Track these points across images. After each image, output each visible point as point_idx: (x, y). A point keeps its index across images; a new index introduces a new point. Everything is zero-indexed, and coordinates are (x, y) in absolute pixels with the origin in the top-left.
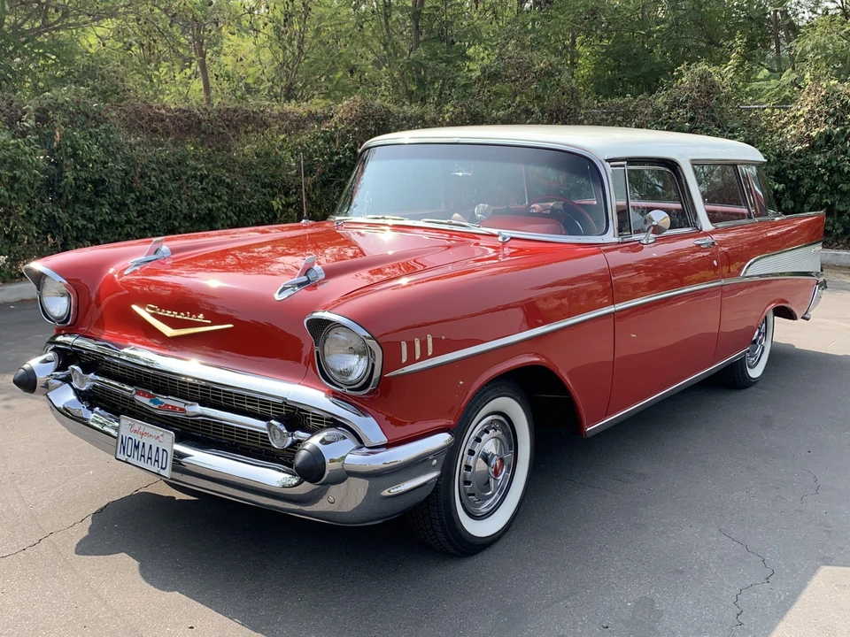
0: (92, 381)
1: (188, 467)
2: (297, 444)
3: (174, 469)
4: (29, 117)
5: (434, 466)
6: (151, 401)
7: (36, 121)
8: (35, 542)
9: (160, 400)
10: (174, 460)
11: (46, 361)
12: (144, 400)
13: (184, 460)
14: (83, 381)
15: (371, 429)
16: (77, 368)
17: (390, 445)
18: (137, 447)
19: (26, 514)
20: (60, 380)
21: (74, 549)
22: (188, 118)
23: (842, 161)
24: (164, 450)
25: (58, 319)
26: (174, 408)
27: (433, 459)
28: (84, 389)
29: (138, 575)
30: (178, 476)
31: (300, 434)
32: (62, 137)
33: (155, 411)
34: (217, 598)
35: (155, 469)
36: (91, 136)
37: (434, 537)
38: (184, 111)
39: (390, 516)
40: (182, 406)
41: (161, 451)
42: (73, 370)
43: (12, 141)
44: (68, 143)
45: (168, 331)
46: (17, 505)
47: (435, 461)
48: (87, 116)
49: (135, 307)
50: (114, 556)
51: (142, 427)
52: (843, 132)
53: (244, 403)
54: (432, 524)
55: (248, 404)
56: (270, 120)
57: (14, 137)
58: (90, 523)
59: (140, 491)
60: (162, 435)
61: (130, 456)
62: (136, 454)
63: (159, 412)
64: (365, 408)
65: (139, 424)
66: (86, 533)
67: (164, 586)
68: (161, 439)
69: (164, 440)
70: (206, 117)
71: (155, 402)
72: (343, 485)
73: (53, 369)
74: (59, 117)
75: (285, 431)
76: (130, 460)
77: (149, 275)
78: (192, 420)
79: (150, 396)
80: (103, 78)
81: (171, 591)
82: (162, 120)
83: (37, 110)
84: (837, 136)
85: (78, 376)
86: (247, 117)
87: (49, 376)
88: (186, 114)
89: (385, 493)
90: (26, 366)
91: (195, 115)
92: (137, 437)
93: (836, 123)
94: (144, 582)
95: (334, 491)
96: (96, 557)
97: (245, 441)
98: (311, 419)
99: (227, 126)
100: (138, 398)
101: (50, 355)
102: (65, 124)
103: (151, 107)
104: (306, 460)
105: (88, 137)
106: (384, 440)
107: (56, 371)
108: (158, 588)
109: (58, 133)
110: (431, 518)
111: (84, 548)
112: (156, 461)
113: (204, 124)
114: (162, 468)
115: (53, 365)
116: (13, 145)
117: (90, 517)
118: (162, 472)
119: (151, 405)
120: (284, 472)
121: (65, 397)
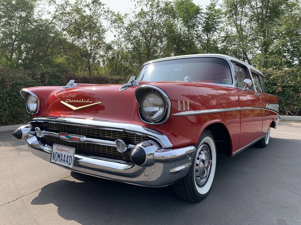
0: (44, 133)
1: (81, 164)
2: (130, 150)
3: (74, 165)
4: (39, 76)
5: (190, 160)
6: (66, 137)
7: (41, 77)
8: (15, 199)
9: (70, 136)
10: (74, 161)
11: (27, 127)
12: (63, 137)
13: (79, 160)
14: (40, 134)
15: (165, 140)
16: (37, 128)
17: (174, 148)
18: (59, 156)
19: (14, 188)
20: (32, 134)
21: (31, 202)
22: (85, 79)
23: (269, 90)
24: (70, 156)
25: (33, 111)
26: (75, 139)
27: (189, 157)
28: (41, 137)
29: (57, 213)
30: (76, 168)
31: (131, 146)
32: (48, 81)
33: (68, 141)
34: (92, 223)
35: (66, 165)
36: (57, 82)
37: (185, 194)
38: (84, 77)
39: (171, 183)
40: (78, 137)
41: (69, 157)
42: (37, 129)
43: (32, 81)
44: (50, 83)
45: (74, 108)
46: (12, 185)
47: (190, 158)
48: (56, 77)
49: (62, 102)
50: (48, 205)
51: (62, 147)
52: (269, 82)
53: (105, 135)
54: (185, 188)
55: (107, 136)
56: (109, 80)
57: (33, 80)
58: (40, 191)
59: (62, 179)
60: (70, 150)
61: (56, 160)
62: (59, 159)
63: (70, 141)
64: (161, 130)
65: (61, 147)
66: (37, 195)
67: (68, 217)
68: (69, 152)
69: (70, 152)
70: (90, 79)
71: (67, 137)
72: (153, 166)
73: (30, 130)
74: (47, 76)
75: (124, 144)
76: (56, 162)
77: (69, 91)
78: (83, 144)
79: (66, 135)
80: (61, 68)
81: (71, 220)
82: (78, 79)
83: (41, 74)
84: (267, 83)
85: (38, 131)
86: (102, 79)
87: (28, 133)
88: (85, 78)
89: (171, 171)
90: (19, 129)
91: (87, 79)
92: (59, 152)
93: (267, 80)
94: (59, 216)
95: (148, 170)
96: (40, 205)
97: (105, 152)
98: (135, 139)
99: (96, 82)
100: (61, 136)
101: (29, 125)
102: (49, 77)
103: (75, 76)
104: (136, 153)
105: (56, 82)
106: (171, 145)
107: (31, 131)
108: (66, 219)
109: (47, 80)
110: (184, 186)
111: (36, 202)
112: (67, 161)
113: (90, 81)
114: (69, 164)
115: (30, 129)
116: (33, 82)
117: (40, 189)
118: (70, 166)
119: (66, 138)
120: (123, 164)
121: (33, 140)
